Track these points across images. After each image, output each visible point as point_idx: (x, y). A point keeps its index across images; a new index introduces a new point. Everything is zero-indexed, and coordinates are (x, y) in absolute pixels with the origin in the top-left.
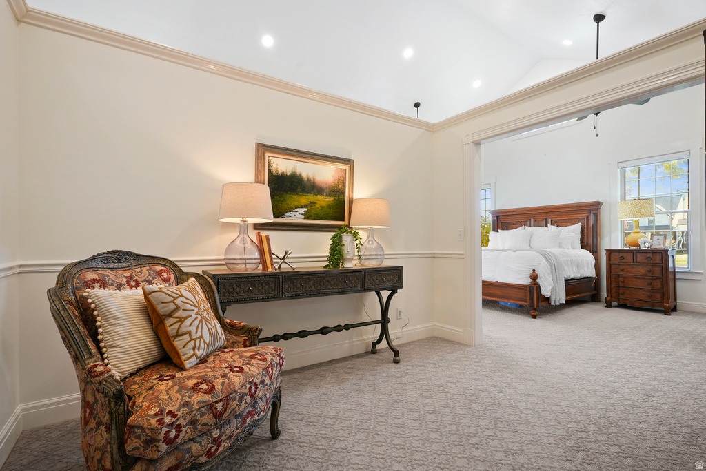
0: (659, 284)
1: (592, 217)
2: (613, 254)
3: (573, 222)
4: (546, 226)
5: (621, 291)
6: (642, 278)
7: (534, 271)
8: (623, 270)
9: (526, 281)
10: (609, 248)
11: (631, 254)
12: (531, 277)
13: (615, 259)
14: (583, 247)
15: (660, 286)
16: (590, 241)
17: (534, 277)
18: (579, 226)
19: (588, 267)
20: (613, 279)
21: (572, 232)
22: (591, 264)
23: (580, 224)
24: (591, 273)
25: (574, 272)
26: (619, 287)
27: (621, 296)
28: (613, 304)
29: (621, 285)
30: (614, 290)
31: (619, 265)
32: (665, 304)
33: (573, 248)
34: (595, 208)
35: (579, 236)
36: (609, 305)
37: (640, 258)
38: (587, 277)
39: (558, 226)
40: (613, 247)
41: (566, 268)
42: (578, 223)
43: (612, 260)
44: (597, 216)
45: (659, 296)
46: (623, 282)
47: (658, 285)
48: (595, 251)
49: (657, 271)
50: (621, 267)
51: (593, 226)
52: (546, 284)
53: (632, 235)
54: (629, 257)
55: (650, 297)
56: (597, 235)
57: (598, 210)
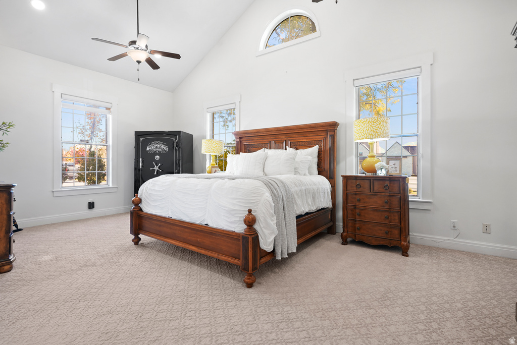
0: (397, 218)
1: (329, 139)
2: (350, 181)
3: (310, 145)
4: (286, 149)
5: (357, 226)
6: (379, 211)
7: (250, 211)
8: (359, 201)
9: (239, 228)
10: (344, 174)
11: (368, 181)
12: (245, 222)
13: (352, 188)
14: (320, 173)
15: (397, 221)
16: (326, 166)
17: (250, 221)
18: (316, 148)
19: (324, 196)
20: (349, 212)
21: (310, 154)
22: (328, 193)
23: (317, 146)
24: (327, 203)
25: (309, 205)
26: (355, 221)
27: (357, 231)
28: (349, 239)
29: (358, 218)
30: (350, 224)
31: (356, 194)
32: (403, 243)
33: (310, 173)
34: (331, 128)
35: (316, 160)
36: (345, 242)
37: (377, 186)
38: (324, 209)
39: (297, 149)
40: (348, 174)
41: (299, 201)
42: (315, 145)
43: (349, 188)
44: (333, 137)
45: (396, 232)
46: (360, 215)
47: (395, 218)
48: (331, 178)
49: (395, 202)
50: (358, 197)
51: (330, 149)
52: (266, 232)
53: (368, 159)
54: (366, 184)
55: (387, 233)
56: (334, 160)
57: (334, 131)
